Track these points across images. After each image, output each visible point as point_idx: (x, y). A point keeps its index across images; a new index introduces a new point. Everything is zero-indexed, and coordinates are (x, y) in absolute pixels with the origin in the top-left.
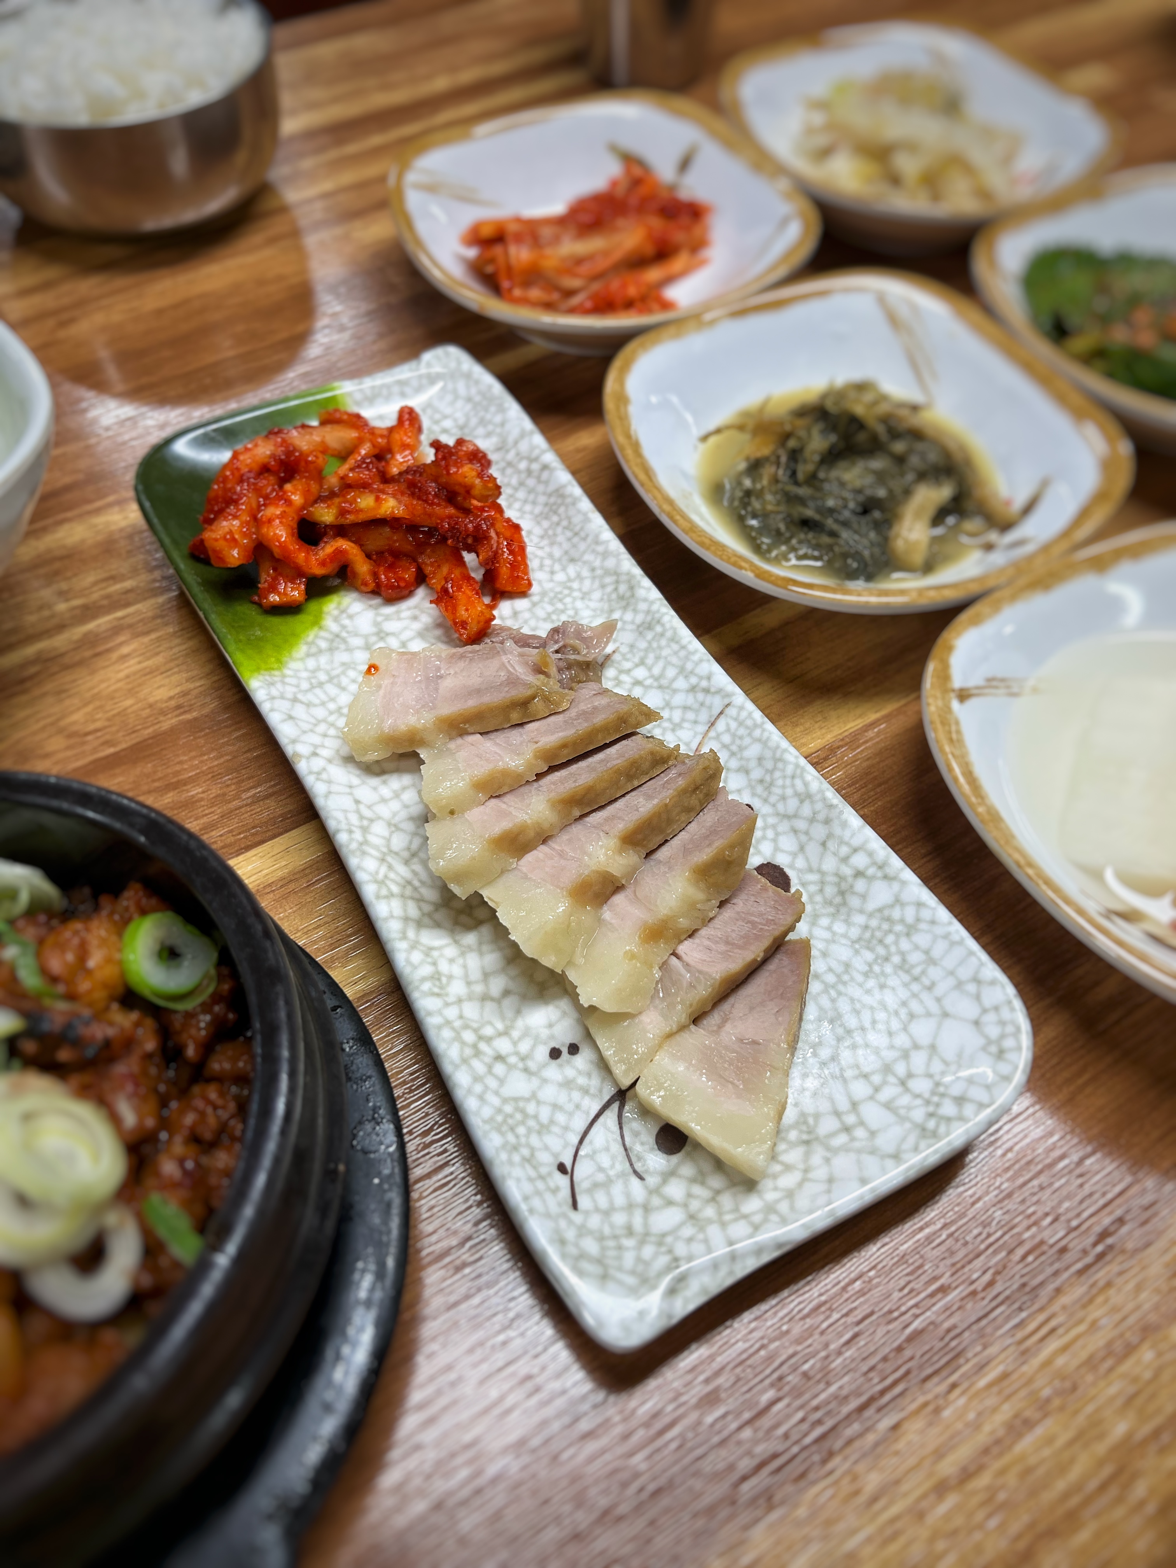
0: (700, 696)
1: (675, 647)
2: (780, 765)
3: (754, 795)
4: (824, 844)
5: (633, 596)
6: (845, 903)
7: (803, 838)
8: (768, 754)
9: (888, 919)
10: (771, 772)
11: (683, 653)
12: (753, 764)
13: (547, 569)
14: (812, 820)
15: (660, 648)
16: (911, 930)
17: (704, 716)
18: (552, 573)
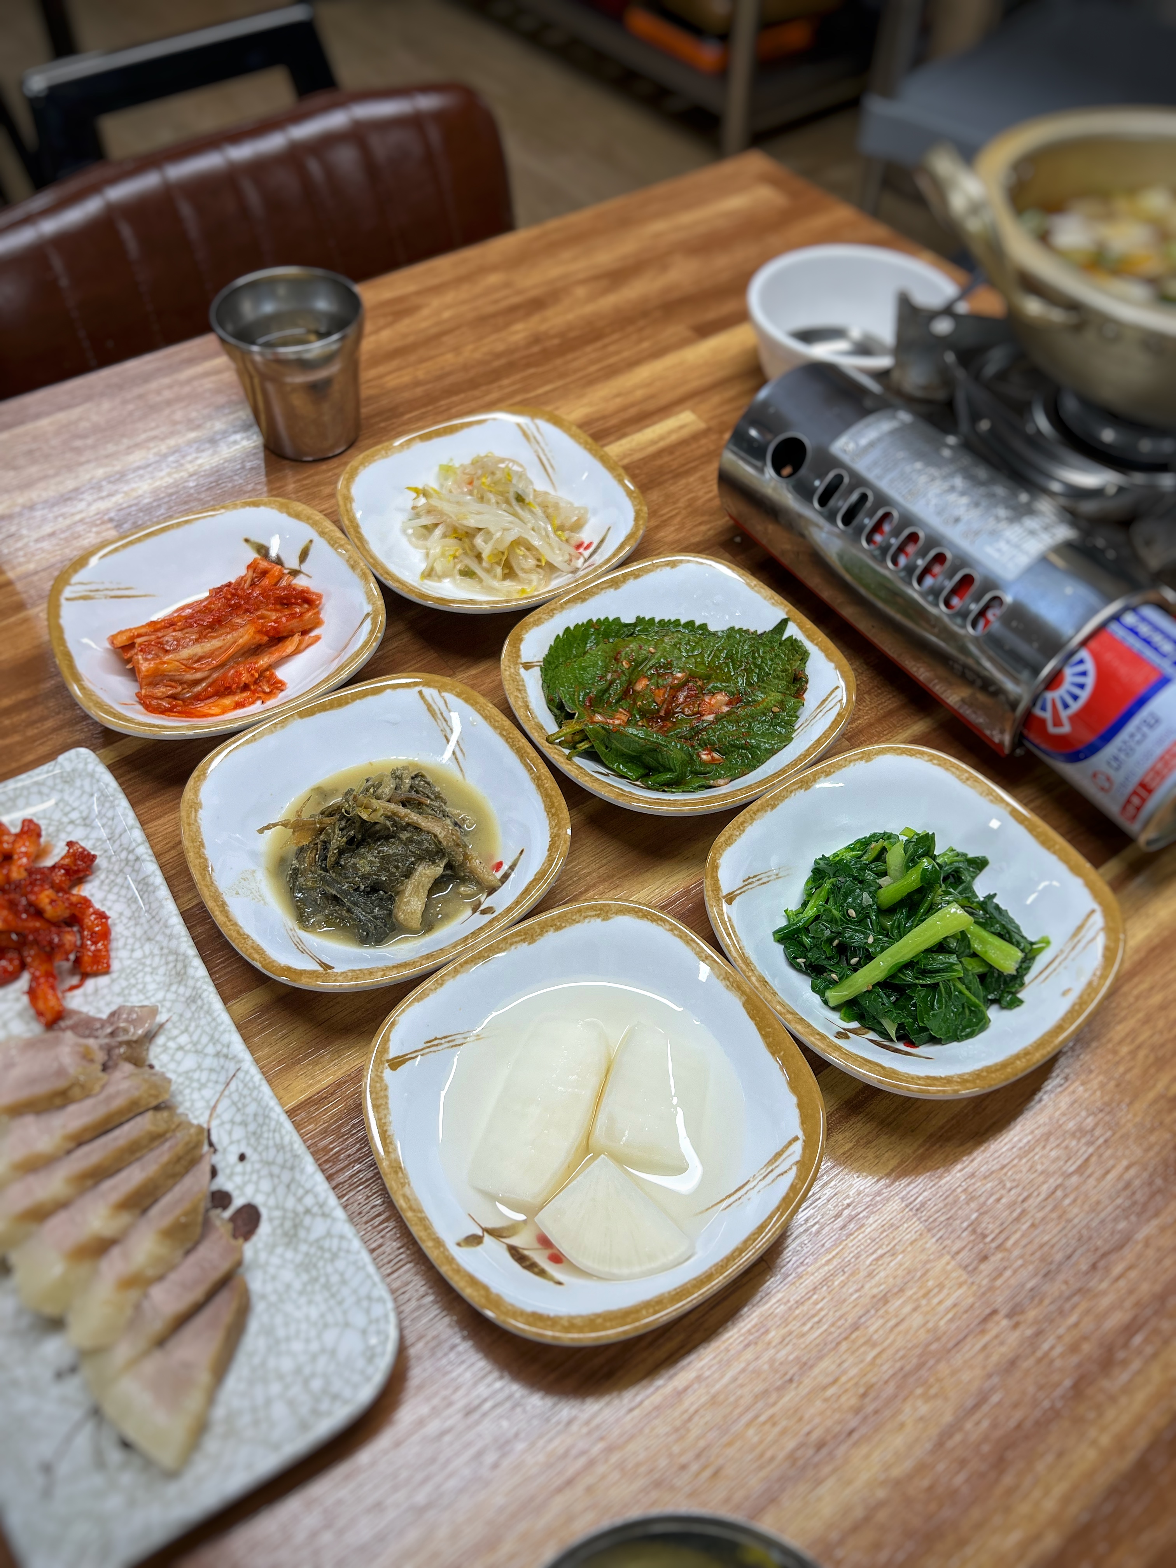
0: (222, 1060)
1: (209, 1018)
2: (267, 1121)
3: (248, 1144)
4: (288, 1186)
5: (185, 973)
6: (296, 1235)
7: (276, 1181)
8: (260, 1111)
9: (321, 1248)
10: (261, 1126)
11: (213, 1024)
12: (250, 1119)
13: (129, 947)
14: (283, 1167)
15: (199, 1018)
16: (335, 1257)
17: (223, 1078)
18: (133, 950)
